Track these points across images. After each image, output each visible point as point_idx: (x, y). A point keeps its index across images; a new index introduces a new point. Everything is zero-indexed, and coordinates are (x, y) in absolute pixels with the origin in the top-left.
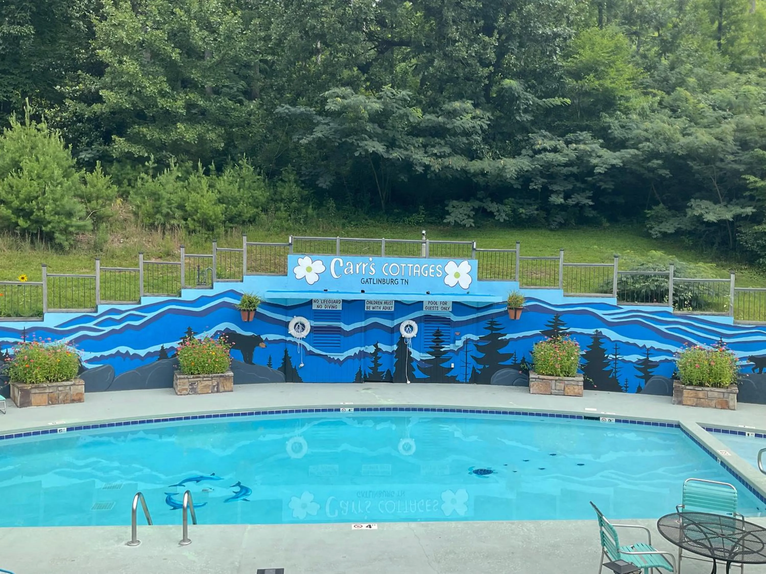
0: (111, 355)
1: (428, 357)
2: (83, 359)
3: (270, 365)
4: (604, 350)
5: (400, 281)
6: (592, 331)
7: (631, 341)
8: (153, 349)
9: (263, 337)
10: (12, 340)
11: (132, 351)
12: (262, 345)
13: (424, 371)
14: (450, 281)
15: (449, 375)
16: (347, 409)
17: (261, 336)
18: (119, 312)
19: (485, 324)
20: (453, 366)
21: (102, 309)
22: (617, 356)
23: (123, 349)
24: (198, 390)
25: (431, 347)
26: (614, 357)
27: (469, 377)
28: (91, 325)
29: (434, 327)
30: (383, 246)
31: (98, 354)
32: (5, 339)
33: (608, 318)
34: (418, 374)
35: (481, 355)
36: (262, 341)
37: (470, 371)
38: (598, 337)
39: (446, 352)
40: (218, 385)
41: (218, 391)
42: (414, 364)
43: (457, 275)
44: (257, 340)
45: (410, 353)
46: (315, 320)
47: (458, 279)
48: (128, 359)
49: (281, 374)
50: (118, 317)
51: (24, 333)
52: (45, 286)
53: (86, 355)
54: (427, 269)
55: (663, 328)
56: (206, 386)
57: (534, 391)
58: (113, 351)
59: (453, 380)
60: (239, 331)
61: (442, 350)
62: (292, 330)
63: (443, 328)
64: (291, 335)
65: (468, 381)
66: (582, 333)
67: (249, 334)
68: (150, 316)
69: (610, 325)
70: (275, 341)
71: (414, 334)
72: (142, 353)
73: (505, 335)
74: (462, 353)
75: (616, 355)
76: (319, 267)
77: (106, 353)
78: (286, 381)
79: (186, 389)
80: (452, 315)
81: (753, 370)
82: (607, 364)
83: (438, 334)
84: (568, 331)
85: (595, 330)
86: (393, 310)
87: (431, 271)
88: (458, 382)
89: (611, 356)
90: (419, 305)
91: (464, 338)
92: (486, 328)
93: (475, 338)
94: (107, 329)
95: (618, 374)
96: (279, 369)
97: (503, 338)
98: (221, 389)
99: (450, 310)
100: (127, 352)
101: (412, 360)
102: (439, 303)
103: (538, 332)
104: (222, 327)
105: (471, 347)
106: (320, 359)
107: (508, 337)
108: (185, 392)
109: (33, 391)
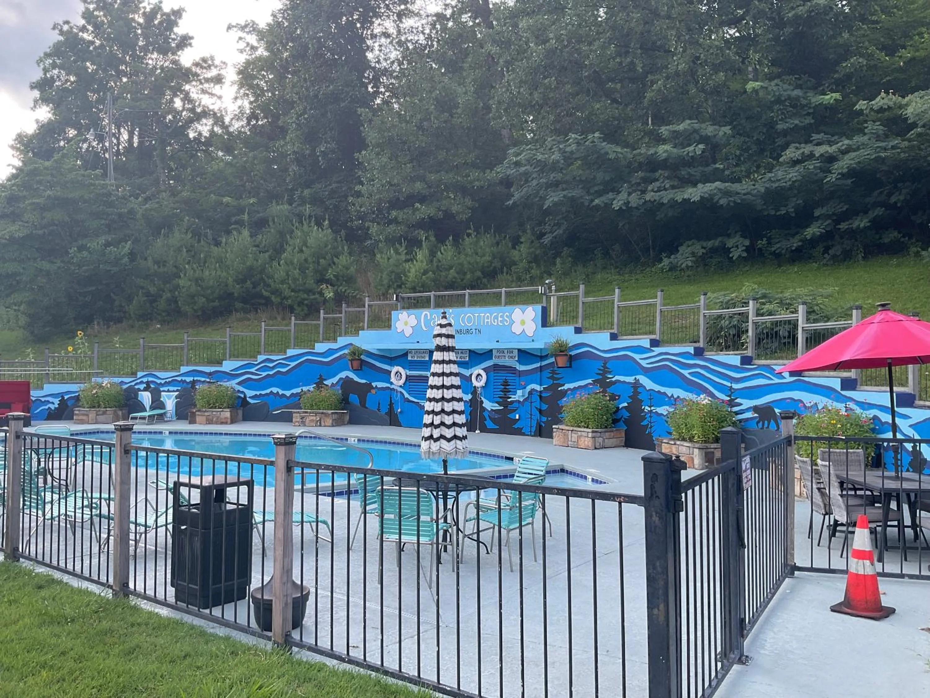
0: (267, 394)
1: (497, 407)
2: (248, 396)
3: (379, 410)
4: (642, 401)
5: (474, 331)
6: (630, 379)
7: (663, 389)
8: (295, 391)
9: (374, 384)
10: (203, 379)
11: (281, 392)
12: (373, 391)
13: (493, 420)
14: (517, 329)
15: (516, 426)
16: (353, 439)
17: (373, 384)
18: (272, 361)
19: (547, 373)
20: (517, 417)
21: (261, 358)
22: (652, 408)
23: (275, 390)
24: (307, 424)
25: (500, 397)
26: (649, 409)
27: (533, 429)
28: (253, 370)
29: (503, 376)
30: (467, 297)
31: (258, 393)
32: (199, 378)
33: (644, 363)
34: (490, 424)
35: (545, 407)
36: (372, 388)
37: (534, 423)
38: (636, 385)
39: (512, 402)
40: (320, 420)
41: (320, 426)
42: (486, 414)
43: (523, 322)
44: (368, 387)
45: (482, 402)
46: (410, 369)
47: (524, 327)
48: (277, 397)
49: (387, 418)
50: (271, 365)
51: (210, 374)
52: (228, 342)
53: (250, 393)
54: (496, 317)
55: (685, 372)
56: (312, 421)
57: (557, 443)
58: (268, 391)
59: (519, 432)
60: (356, 379)
61: (509, 400)
62: (393, 379)
63: (510, 378)
64: (392, 383)
65: (533, 434)
66: (624, 382)
67: (364, 381)
68: (293, 364)
69: (646, 371)
70: (382, 389)
71: (482, 383)
72: (288, 393)
73: (563, 385)
74: (527, 404)
75: (650, 407)
76: (413, 321)
77: (263, 392)
78: (390, 425)
79: (298, 422)
80: (518, 364)
81: (758, 423)
82: (644, 418)
83: (506, 383)
84: (613, 379)
85: (634, 377)
86: (467, 359)
87: (500, 319)
88: (524, 434)
89: (647, 408)
90: (488, 354)
91: (529, 388)
92: (548, 378)
93: (538, 388)
94: (264, 374)
95: (653, 429)
96: (386, 413)
97: (562, 388)
98: (323, 424)
99: (517, 359)
100: (278, 392)
101: (484, 409)
102: (506, 351)
103: (590, 381)
104: (343, 375)
105: (536, 398)
106: (414, 405)
107: (566, 387)
108: (297, 424)
109: (197, 413)
